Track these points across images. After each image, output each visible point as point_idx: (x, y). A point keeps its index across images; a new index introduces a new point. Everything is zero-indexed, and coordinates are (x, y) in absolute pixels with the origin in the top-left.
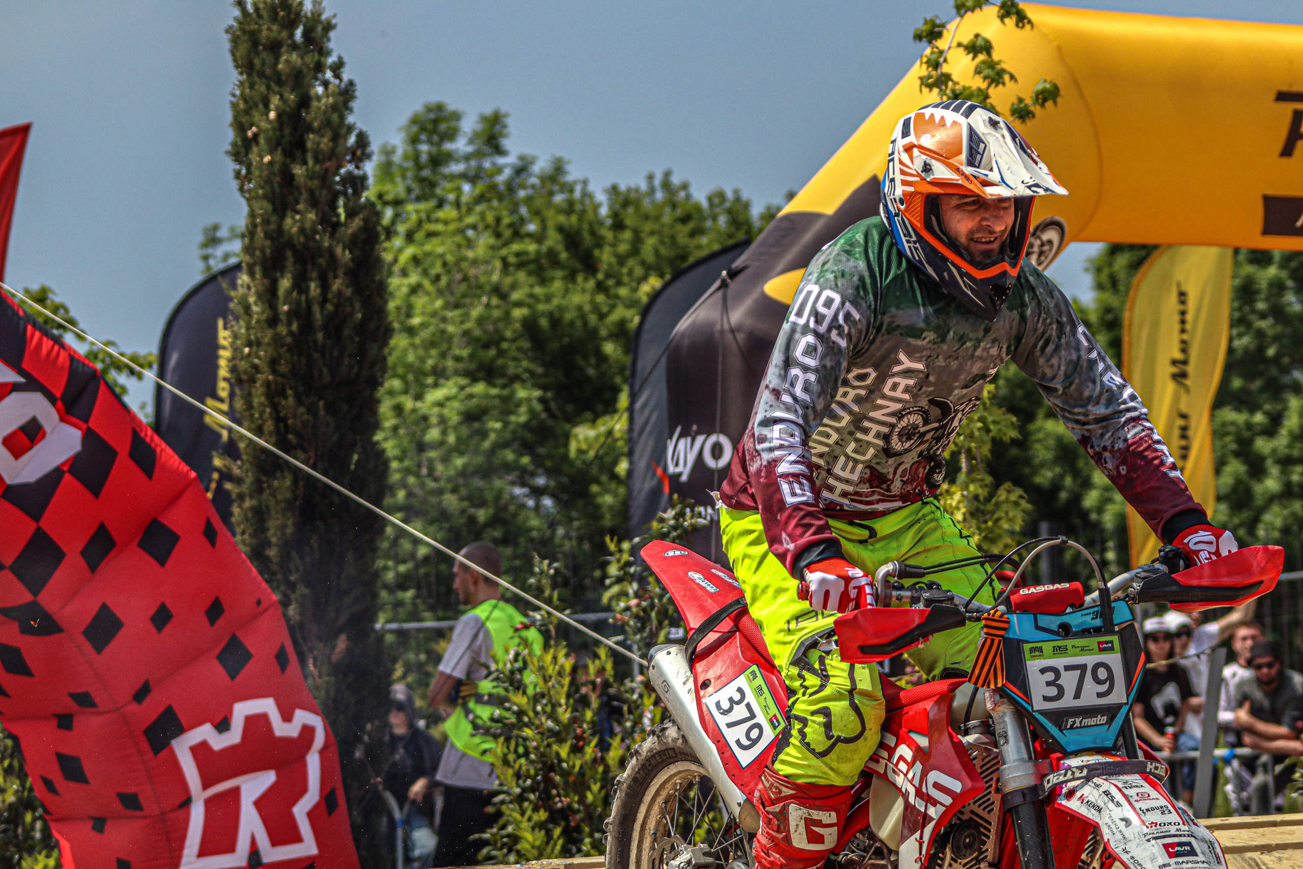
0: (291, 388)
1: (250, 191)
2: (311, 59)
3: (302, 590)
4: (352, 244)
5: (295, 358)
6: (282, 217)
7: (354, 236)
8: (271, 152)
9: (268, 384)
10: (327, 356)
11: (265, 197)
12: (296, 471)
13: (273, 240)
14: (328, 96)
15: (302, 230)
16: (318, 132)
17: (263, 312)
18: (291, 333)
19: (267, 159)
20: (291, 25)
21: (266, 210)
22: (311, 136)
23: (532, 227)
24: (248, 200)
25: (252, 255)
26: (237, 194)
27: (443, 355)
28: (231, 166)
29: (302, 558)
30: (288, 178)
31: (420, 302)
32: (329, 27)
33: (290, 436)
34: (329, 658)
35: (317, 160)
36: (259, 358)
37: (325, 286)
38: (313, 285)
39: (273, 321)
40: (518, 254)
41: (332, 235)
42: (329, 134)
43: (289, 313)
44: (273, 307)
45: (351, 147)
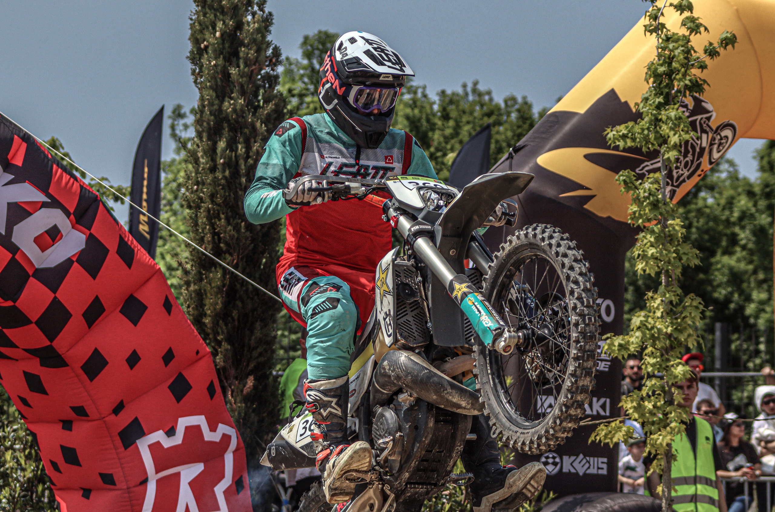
0: (223, 214)
1: (201, 83)
3: (226, 346)
4: (267, 120)
5: (227, 194)
6: (222, 102)
7: (268, 115)
8: (216, 59)
9: (208, 210)
11: (211, 87)
12: (224, 269)
13: (215, 117)
14: (254, 23)
15: (235, 110)
16: (247, 46)
17: (207, 163)
18: (225, 177)
19: (213, 63)
21: (211, 96)
22: (243, 49)
24: (199, 89)
25: (201, 125)
26: (193, 85)
28: (190, 66)
29: (226, 325)
30: (227, 76)
33: (222, 245)
34: (242, 391)
35: (246, 65)
36: (203, 193)
37: (248, 147)
38: (240, 147)
39: (213, 169)
41: (254, 114)
42: (255, 48)
43: (224, 164)
44: (213, 160)
45: (269, 56)
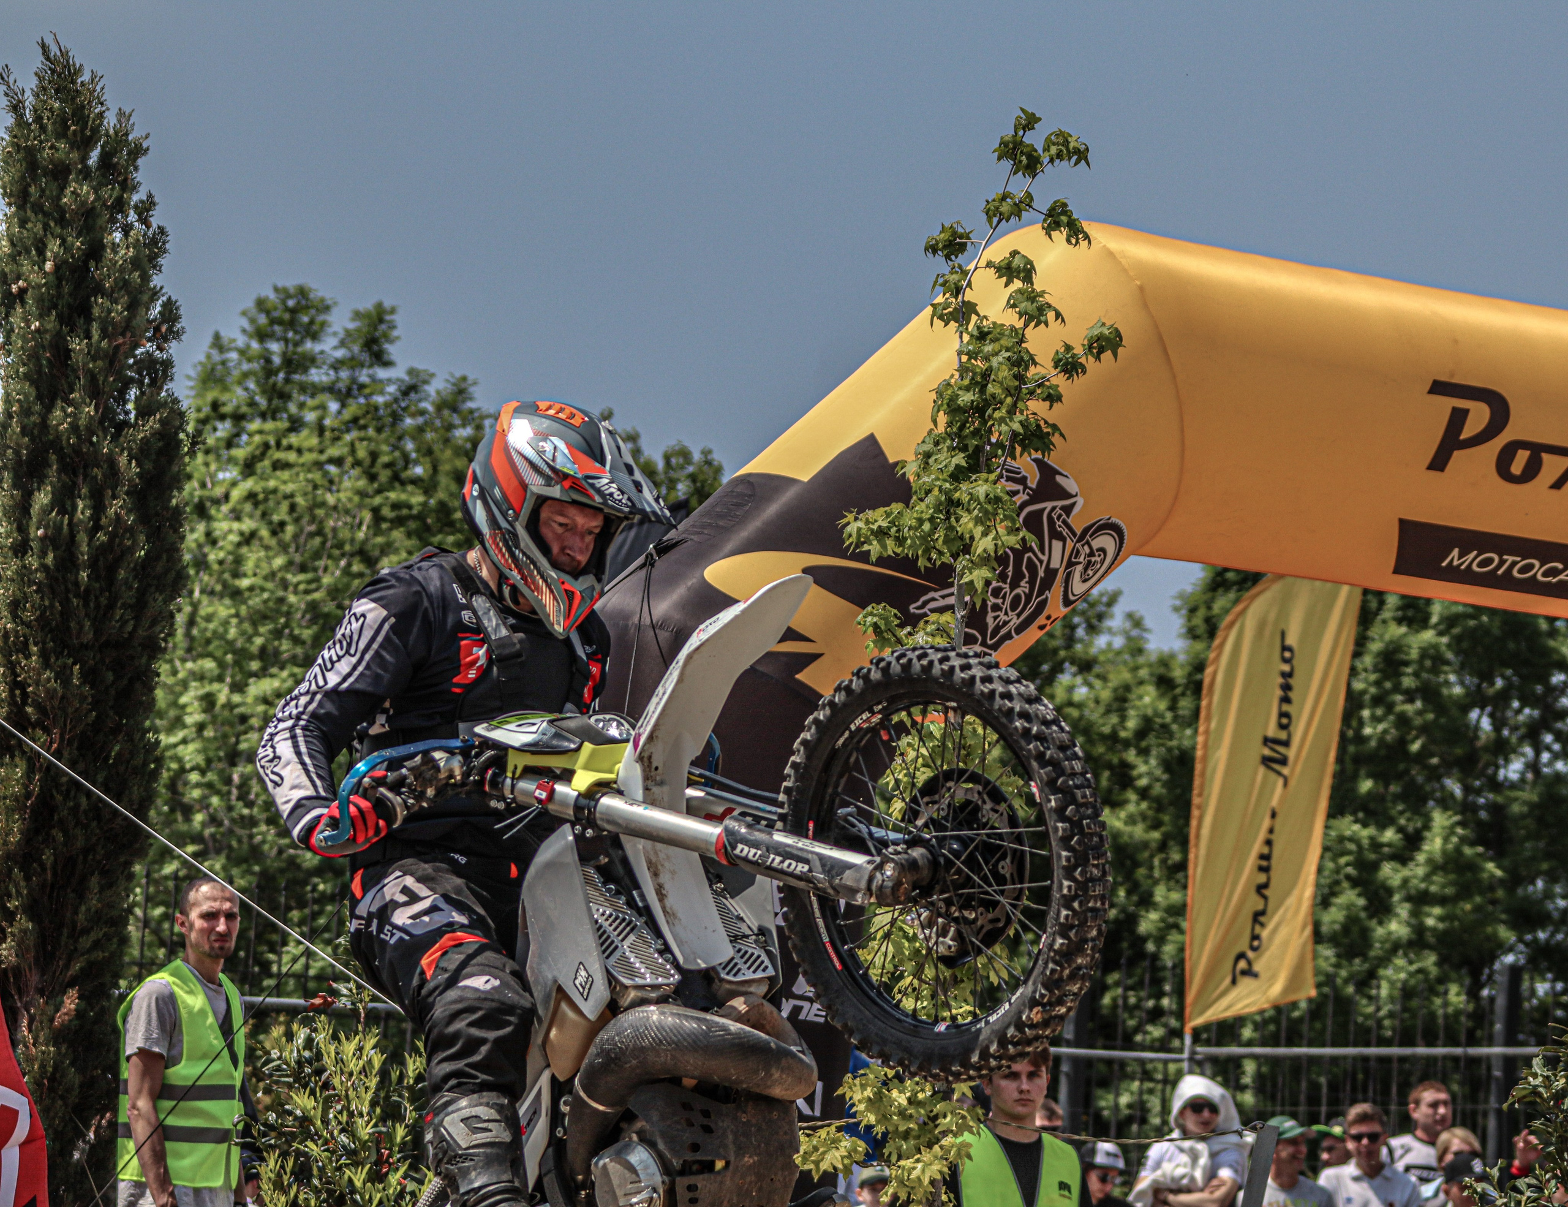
0: (36, 644)
1: (7, 366)
2: (109, 193)
3: (23, 922)
4: (141, 454)
5: (47, 603)
6: (49, 408)
7: (146, 443)
8: (41, 317)
10: (92, 605)
11: (27, 377)
12: (32, 759)
13: (32, 440)
14: (128, 248)
15: (74, 428)
16: (110, 296)
17: (8, 536)
19: (35, 325)
20: (84, 144)
21: (26, 396)
22: (100, 301)
23: (419, 470)
27: (278, 634)
29: (27, 878)
30: (62, 354)
31: (252, 557)
32: (138, 151)
33: (29, 710)
34: (52, 1020)
35: (104, 334)
37: (98, 508)
38: (81, 505)
39: (20, 549)
40: (395, 506)
41: (115, 438)
42: (125, 300)
43: (42, 539)
44: (22, 529)
45: (154, 320)
